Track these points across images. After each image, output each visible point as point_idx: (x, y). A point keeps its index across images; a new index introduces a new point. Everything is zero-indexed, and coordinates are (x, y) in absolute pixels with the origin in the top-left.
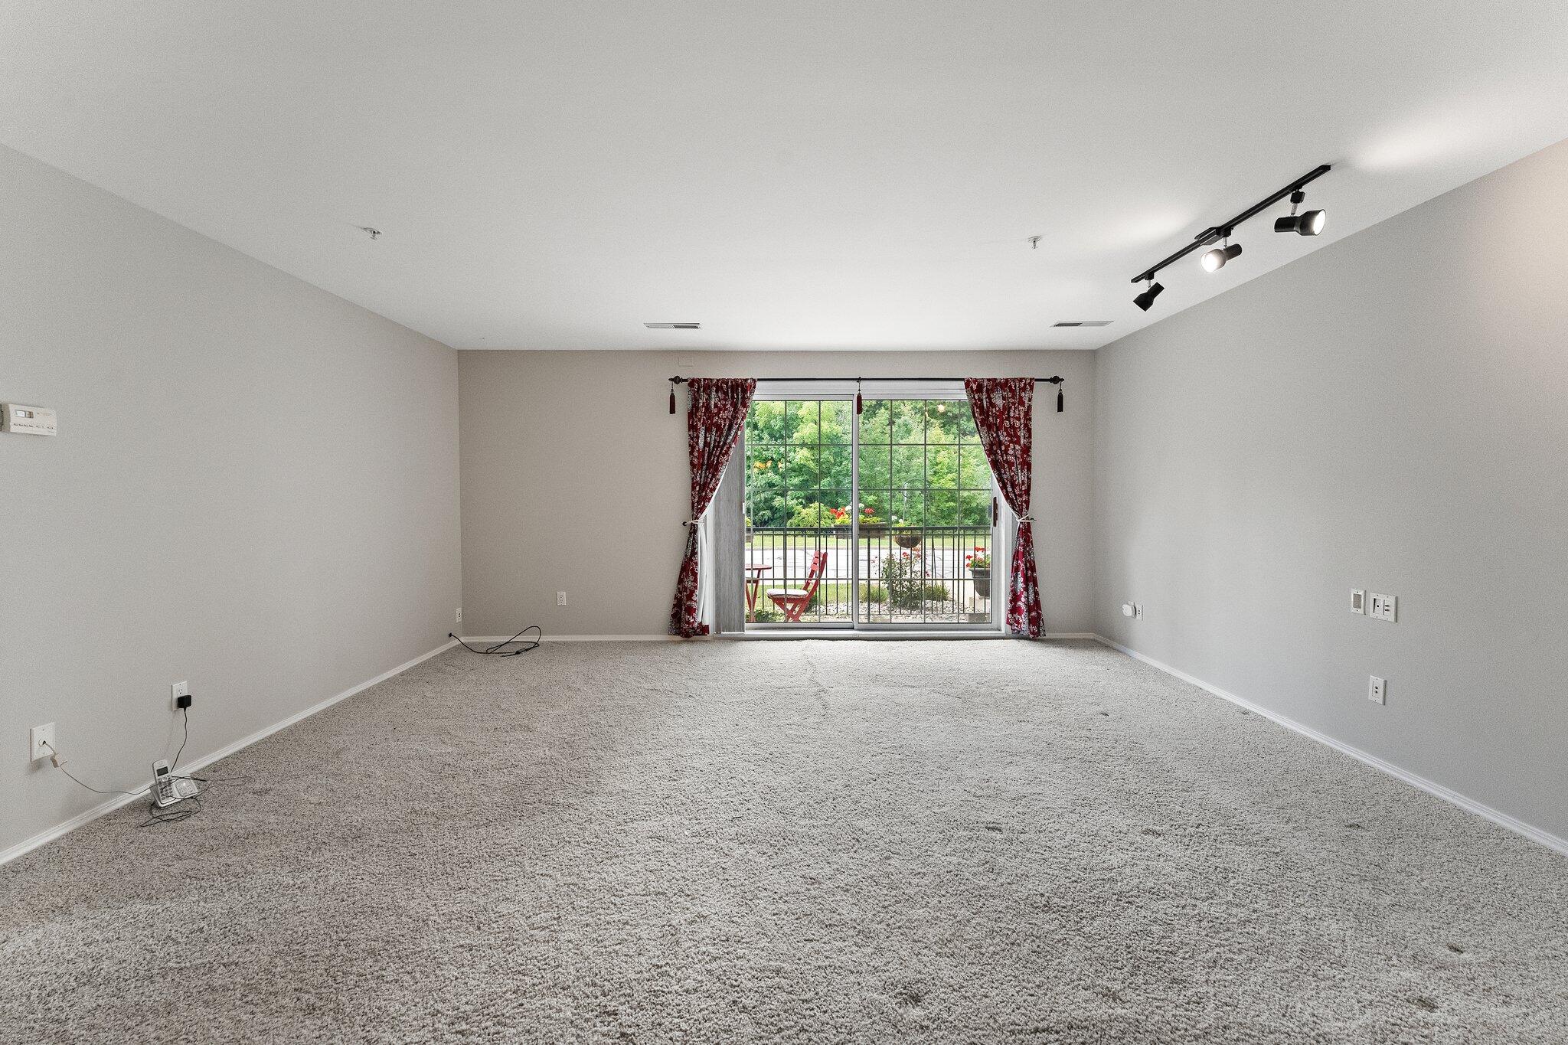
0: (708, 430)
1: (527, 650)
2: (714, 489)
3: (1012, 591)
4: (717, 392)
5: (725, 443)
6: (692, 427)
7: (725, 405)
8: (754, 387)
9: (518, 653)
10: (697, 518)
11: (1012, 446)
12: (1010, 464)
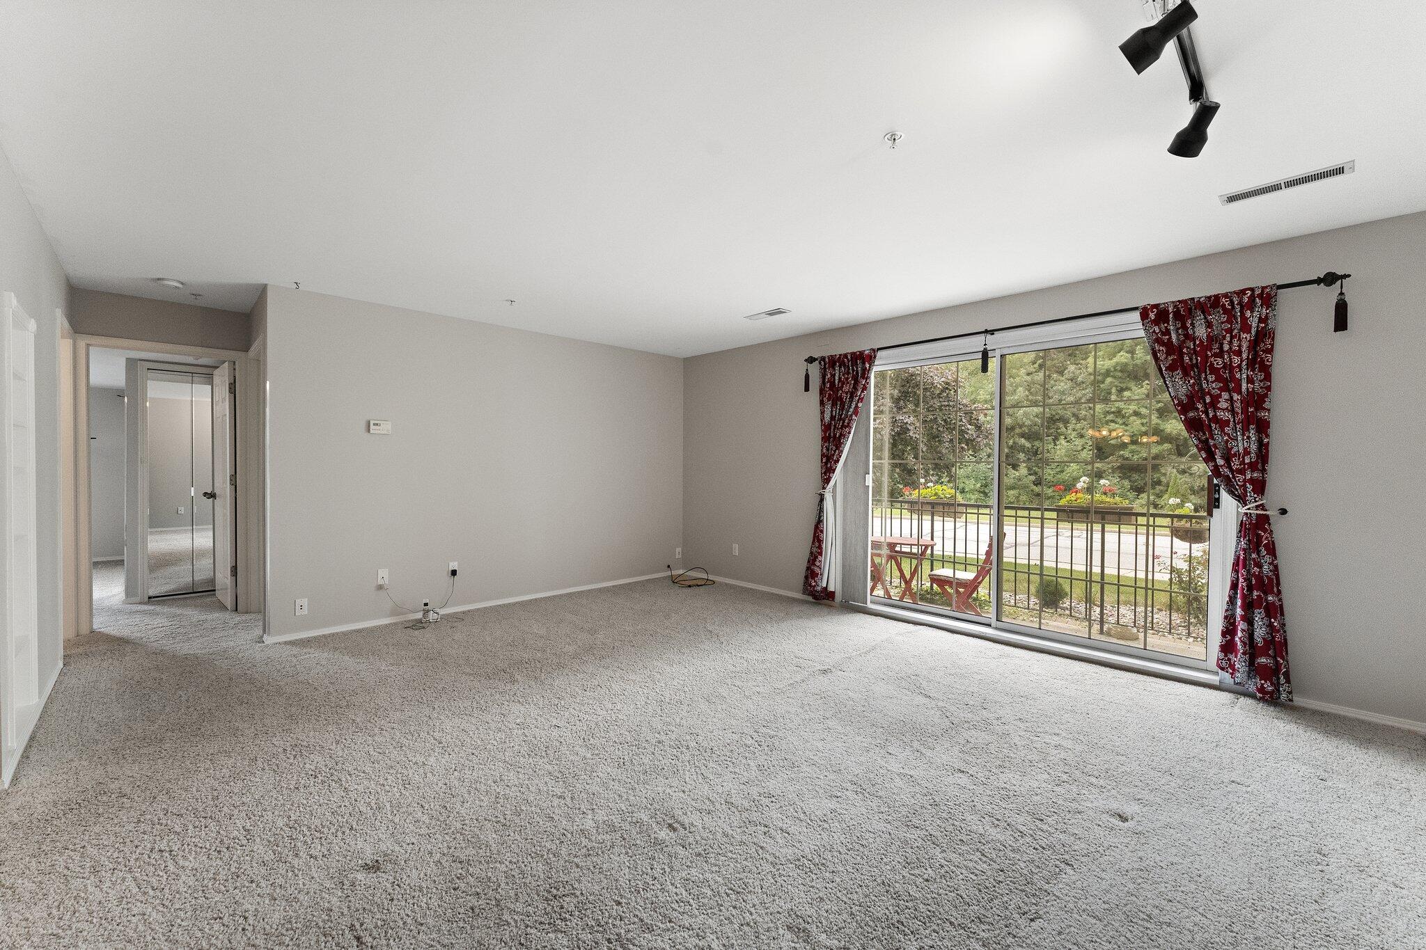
0: (833, 405)
1: (698, 586)
2: (837, 461)
3: (1226, 617)
4: (840, 367)
5: (846, 416)
6: (822, 403)
7: (847, 379)
8: (875, 357)
9: (690, 586)
10: (824, 488)
11: (1225, 395)
12: (1223, 424)
